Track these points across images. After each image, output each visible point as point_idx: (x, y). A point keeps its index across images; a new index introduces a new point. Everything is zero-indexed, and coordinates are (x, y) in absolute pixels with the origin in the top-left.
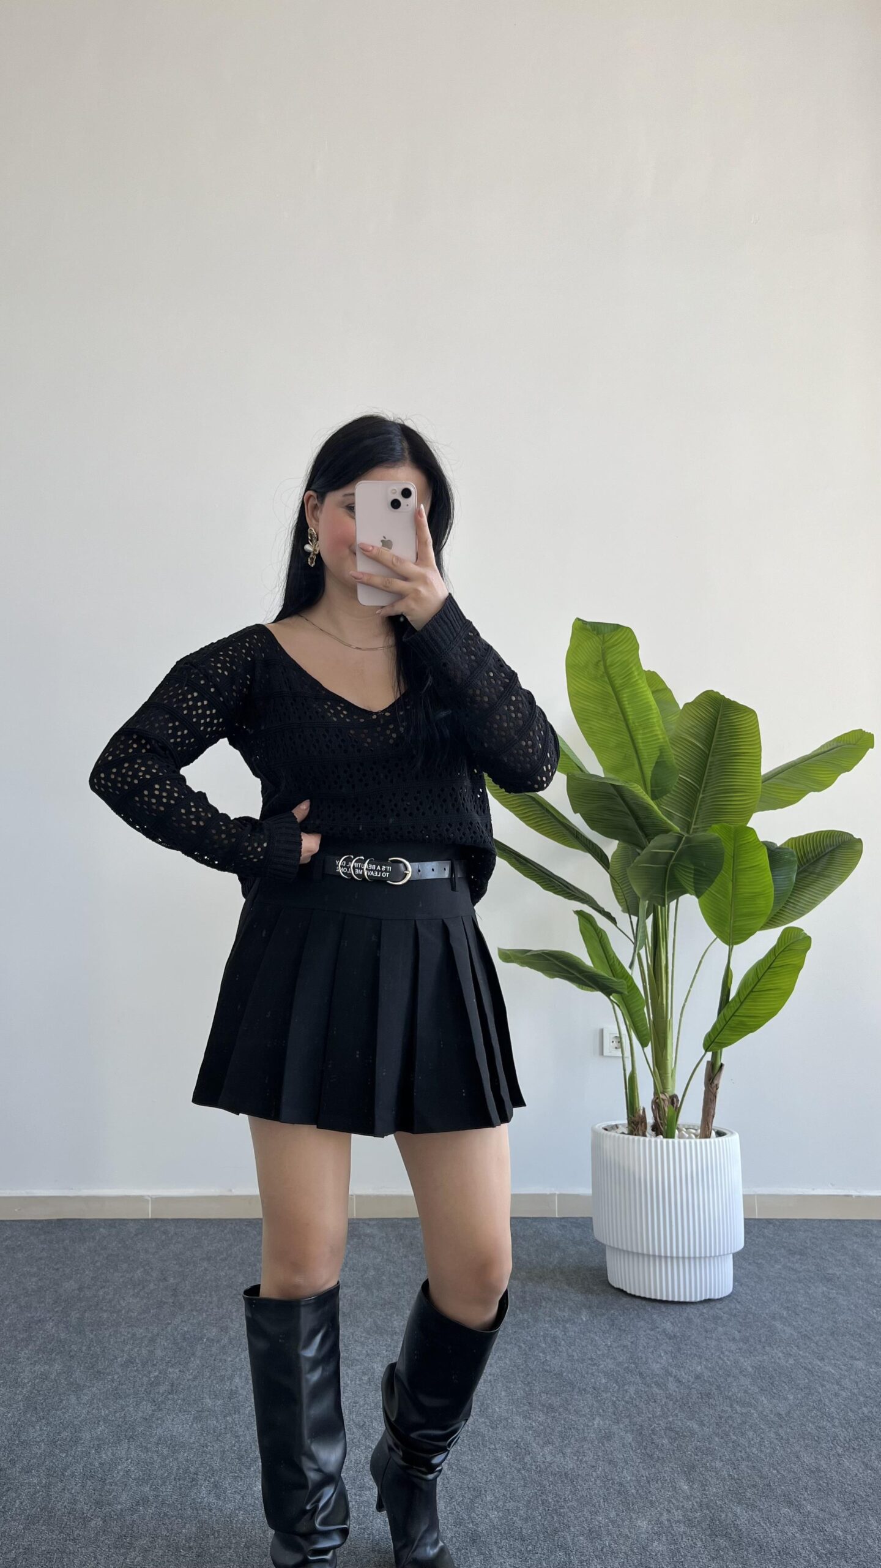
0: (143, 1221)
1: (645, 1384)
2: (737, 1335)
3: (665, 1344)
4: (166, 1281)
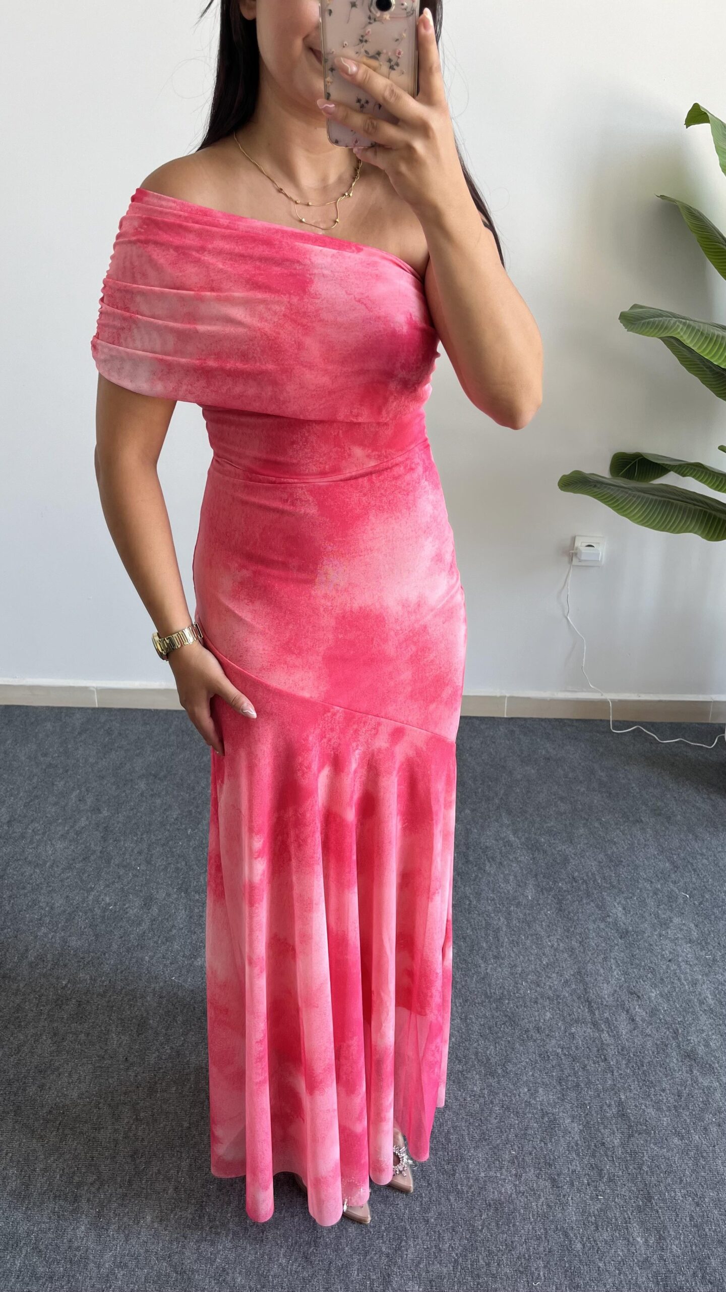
0: (90, 711)
1: (595, 1024)
2: (695, 935)
3: (617, 947)
4: (100, 813)
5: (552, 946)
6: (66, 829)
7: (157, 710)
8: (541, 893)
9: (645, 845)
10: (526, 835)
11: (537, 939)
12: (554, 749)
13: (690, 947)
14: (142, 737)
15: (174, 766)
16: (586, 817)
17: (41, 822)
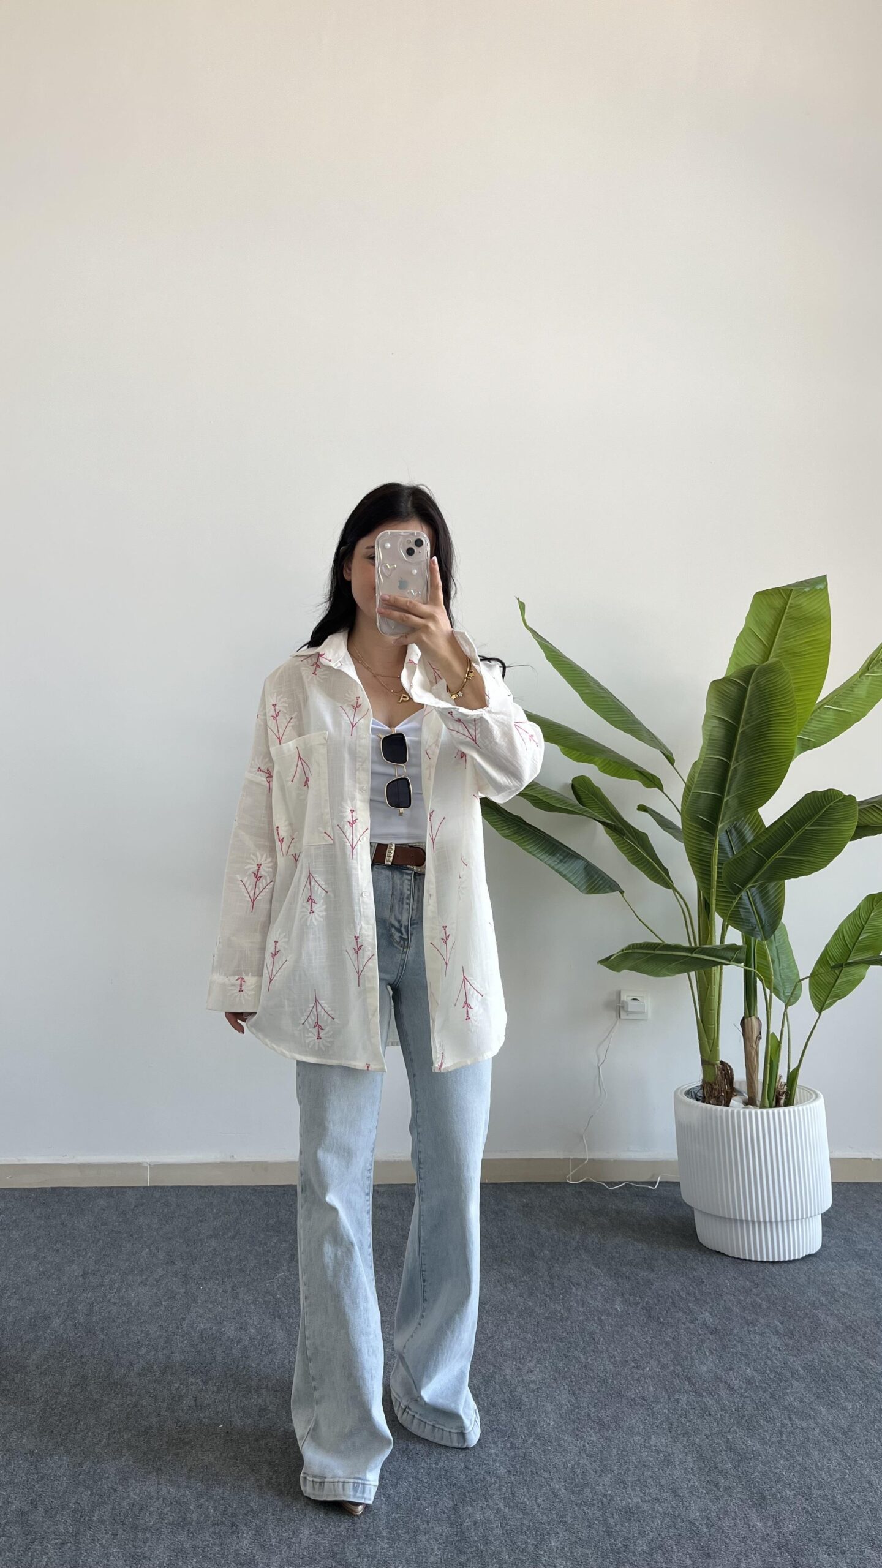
0: (143, 1190)
5: (647, 1342)
6: (144, 1277)
7: (212, 1186)
8: (629, 1307)
9: (724, 1270)
10: (608, 1267)
11: (632, 1338)
12: (624, 1204)
13: (778, 1338)
14: (202, 1207)
15: (241, 1228)
16: (664, 1252)
17: (117, 1274)
